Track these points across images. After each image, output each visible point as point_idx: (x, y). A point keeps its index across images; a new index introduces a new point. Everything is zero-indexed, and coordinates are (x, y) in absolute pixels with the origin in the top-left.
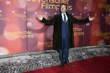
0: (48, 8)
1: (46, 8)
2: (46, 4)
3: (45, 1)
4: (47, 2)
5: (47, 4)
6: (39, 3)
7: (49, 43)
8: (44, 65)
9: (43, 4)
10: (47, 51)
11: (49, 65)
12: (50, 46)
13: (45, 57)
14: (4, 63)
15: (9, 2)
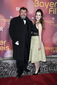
0: (56, 13)
1: (54, 13)
2: (53, 9)
3: (53, 6)
4: (55, 7)
5: (55, 9)
6: (46, 8)
7: (55, 48)
8: (50, 70)
9: (51, 10)
10: (52, 56)
11: (55, 70)
12: (56, 51)
13: (50, 62)
14: (13, 64)
15: (19, 8)
